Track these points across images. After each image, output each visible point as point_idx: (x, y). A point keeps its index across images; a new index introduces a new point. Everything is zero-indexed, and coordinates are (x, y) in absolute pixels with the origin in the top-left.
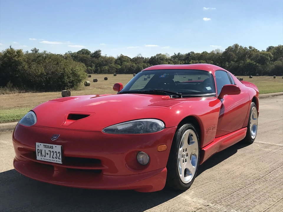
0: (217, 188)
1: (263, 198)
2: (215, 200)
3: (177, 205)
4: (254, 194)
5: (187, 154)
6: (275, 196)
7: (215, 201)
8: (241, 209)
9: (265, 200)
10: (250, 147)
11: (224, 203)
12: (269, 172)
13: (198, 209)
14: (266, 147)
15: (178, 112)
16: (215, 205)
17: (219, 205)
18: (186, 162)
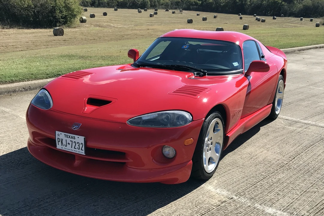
0: (241, 177)
1: (287, 190)
2: (239, 191)
3: (201, 196)
4: (278, 185)
5: (212, 142)
6: (298, 189)
7: (239, 193)
8: (265, 203)
9: (288, 192)
10: (273, 124)
11: (247, 196)
12: (293, 158)
13: (222, 203)
14: (290, 125)
15: (205, 100)
16: (239, 198)
17: (243, 198)
18: (210, 151)
